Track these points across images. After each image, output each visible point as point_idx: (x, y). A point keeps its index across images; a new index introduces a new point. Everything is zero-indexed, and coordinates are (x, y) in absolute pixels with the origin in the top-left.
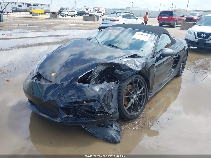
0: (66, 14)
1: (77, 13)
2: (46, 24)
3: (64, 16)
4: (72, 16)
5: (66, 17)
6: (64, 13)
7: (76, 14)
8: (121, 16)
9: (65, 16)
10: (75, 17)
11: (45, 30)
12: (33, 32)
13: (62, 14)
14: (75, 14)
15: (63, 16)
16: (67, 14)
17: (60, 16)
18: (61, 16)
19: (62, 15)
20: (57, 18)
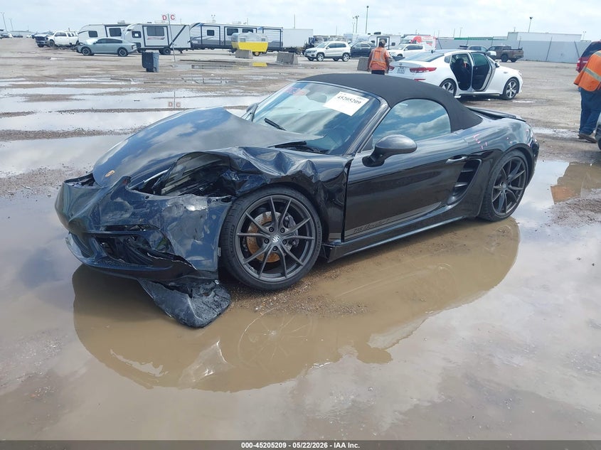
0: (319, 53)
1: (349, 52)
2: (255, 78)
3: (315, 58)
4: (336, 59)
5: (318, 61)
6: (314, 51)
7: (347, 53)
8: (443, 58)
9: (317, 58)
10: (344, 61)
11: (238, 94)
12: (206, 96)
13: (310, 52)
14: (344, 54)
15: (311, 59)
16: (323, 53)
17: (301, 59)
18: (307, 59)
19: (310, 55)
20: (292, 63)
